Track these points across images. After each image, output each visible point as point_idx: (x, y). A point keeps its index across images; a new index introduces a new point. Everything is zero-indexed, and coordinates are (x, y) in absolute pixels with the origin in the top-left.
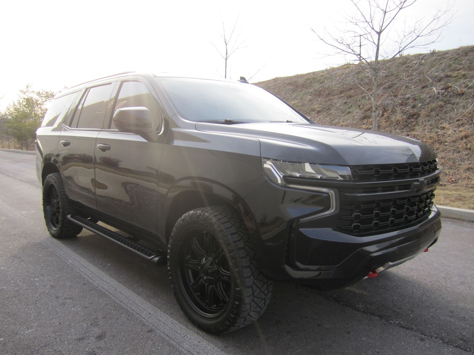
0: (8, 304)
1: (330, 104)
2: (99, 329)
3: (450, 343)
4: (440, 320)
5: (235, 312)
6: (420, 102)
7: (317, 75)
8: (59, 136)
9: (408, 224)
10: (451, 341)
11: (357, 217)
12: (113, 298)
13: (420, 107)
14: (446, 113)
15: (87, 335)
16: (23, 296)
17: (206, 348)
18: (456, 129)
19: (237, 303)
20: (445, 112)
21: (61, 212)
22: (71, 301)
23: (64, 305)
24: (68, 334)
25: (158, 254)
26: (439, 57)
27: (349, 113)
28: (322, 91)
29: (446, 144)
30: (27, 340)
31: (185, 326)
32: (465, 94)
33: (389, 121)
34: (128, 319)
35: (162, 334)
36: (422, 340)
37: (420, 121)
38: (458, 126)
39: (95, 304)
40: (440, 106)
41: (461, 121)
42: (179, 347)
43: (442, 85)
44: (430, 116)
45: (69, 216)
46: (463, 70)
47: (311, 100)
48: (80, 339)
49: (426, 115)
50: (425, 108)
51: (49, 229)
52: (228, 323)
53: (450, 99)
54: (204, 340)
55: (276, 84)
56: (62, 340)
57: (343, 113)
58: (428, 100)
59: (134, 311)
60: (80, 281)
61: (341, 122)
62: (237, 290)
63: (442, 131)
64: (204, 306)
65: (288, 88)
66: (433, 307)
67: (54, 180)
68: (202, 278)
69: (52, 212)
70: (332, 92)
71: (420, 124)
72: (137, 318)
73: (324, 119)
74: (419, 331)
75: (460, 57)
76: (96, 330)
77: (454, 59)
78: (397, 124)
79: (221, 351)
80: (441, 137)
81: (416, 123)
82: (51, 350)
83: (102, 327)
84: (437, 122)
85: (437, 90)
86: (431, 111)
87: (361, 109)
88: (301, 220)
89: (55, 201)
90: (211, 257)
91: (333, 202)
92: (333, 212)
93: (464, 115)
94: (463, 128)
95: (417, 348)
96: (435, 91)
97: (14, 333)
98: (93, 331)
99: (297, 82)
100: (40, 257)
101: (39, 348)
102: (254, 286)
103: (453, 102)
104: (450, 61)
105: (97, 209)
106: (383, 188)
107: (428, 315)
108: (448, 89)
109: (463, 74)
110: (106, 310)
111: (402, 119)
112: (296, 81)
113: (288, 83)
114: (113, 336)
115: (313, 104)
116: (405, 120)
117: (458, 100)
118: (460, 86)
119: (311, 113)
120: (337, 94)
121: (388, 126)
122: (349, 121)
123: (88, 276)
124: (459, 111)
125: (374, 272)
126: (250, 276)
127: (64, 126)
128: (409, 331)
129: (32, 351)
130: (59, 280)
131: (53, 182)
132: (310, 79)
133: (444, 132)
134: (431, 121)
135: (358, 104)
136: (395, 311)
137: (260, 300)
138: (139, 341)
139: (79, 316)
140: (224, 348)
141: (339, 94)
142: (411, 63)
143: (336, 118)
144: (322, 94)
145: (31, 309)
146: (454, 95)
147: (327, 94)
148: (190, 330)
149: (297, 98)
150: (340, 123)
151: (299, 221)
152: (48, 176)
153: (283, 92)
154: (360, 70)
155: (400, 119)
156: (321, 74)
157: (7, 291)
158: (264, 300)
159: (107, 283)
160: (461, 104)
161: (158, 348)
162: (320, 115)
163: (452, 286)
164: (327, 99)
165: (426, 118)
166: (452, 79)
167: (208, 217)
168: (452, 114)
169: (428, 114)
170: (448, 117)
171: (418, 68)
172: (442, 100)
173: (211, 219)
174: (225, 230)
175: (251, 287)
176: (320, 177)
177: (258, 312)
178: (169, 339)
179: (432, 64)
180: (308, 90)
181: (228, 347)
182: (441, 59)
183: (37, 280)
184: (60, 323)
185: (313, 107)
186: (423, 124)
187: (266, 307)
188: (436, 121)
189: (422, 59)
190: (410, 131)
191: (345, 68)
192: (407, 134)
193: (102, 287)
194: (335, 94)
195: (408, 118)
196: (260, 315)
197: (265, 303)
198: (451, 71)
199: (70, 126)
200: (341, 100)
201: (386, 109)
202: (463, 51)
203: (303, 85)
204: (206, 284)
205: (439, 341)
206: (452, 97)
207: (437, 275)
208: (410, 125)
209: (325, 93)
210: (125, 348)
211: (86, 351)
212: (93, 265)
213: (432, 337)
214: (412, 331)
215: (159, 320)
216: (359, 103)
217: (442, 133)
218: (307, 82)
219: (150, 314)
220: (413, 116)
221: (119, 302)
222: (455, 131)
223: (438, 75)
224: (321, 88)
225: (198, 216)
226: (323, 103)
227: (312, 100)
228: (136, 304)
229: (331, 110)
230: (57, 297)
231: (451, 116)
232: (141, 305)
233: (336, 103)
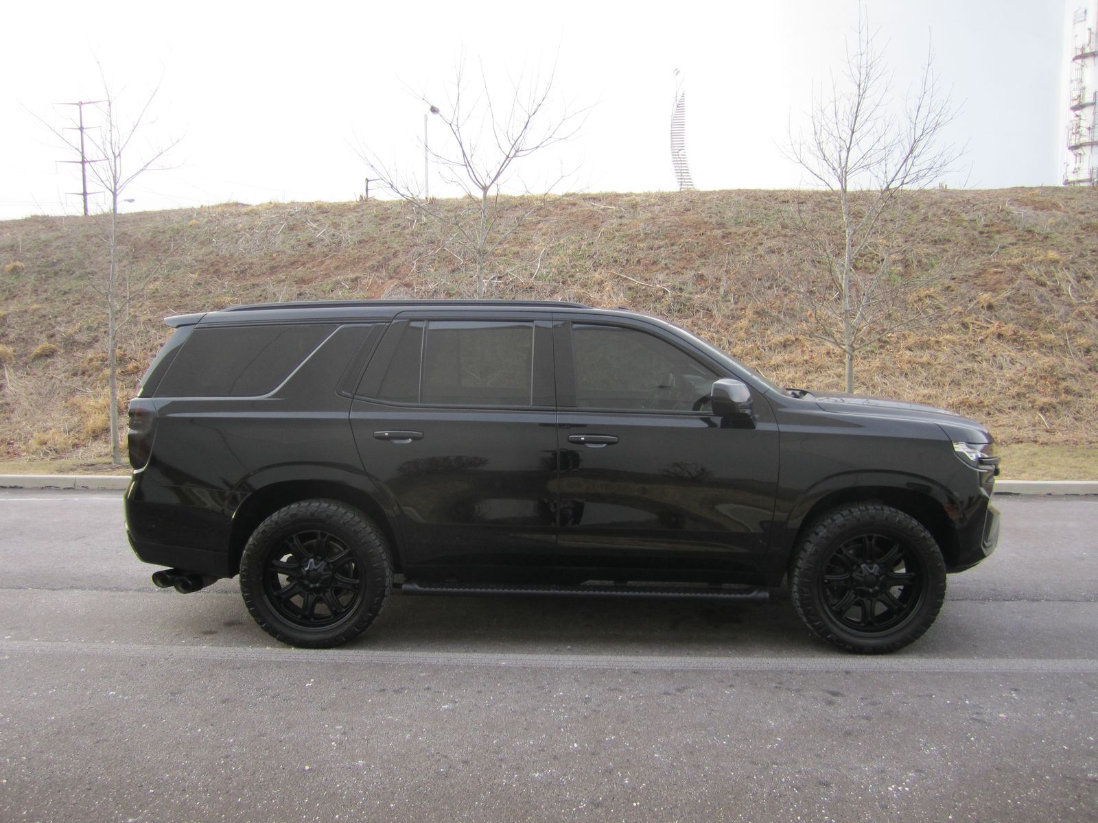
8: (349, 420)
28: (220, 265)
46: (510, 244)
47: (199, 284)
99: (130, 236)
109: (513, 251)
118: (520, 274)
120: (267, 274)
132: (163, 232)
141: (272, 274)
144: (224, 271)
147: (237, 272)
154: (292, 223)
156: (194, 221)
166: (500, 260)
171: (420, 230)
180: (176, 258)
185: (217, 300)
189: (418, 213)
194: (260, 273)
203: (153, 246)
209: (229, 269)
218: (160, 237)
226: (241, 292)
227: (203, 282)
233: (275, 294)
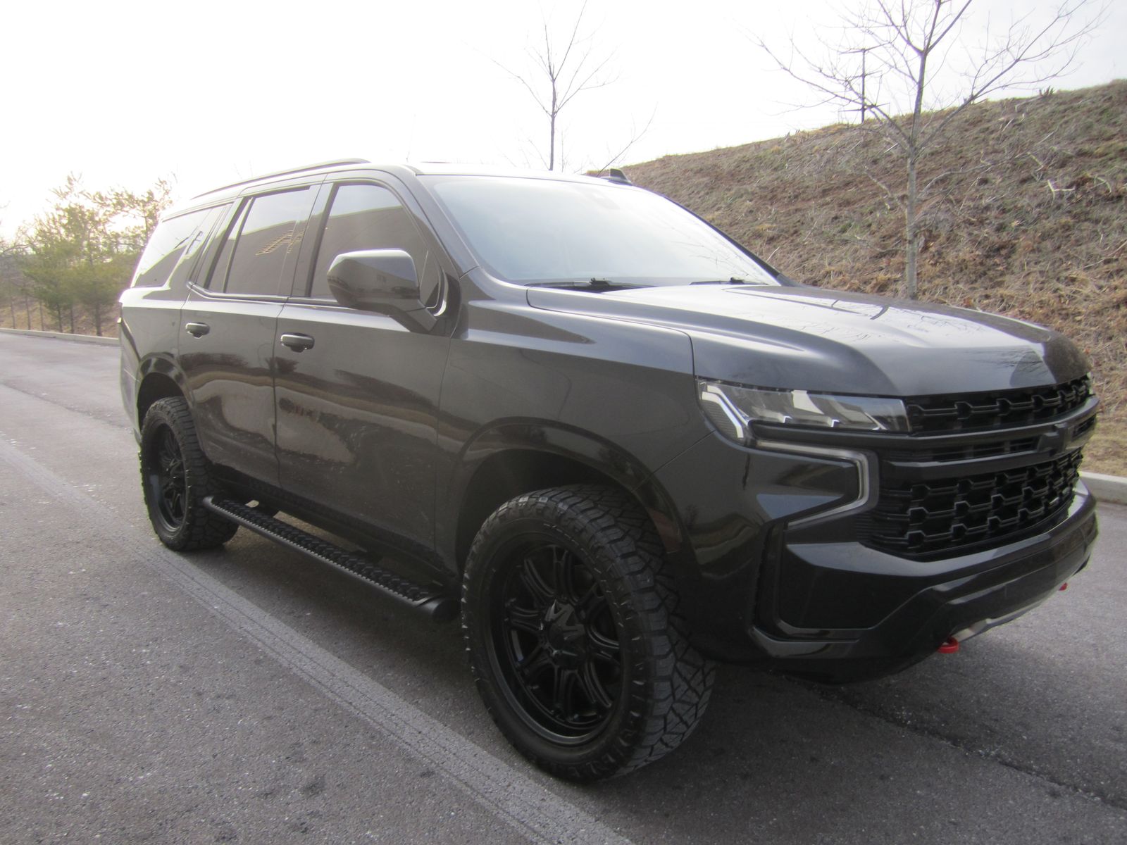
0: (88, 711)
1: (799, 221)
2: (307, 769)
3: (1121, 803)
4: (1093, 748)
5: (629, 735)
6: (1016, 217)
7: (765, 150)
8: (181, 311)
9: (1027, 528)
10: (1123, 797)
11: (918, 516)
12: (330, 695)
13: (1016, 230)
14: (1078, 243)
15: (282, 784)
16: (120, 691)
17: (559, 814)
18: (1102, 283)
19: (636, 715)
20: (1077, 241)
21: (188, 492)
22: (232, 701)
23: (218, 712)
24: (237, 782)
25: (434, 594)
26: (1062, 108)
27: (845, 242)
28: (779, 190)
29: (1078, 318)
30: (143, 796)
31: (506, 761)
32: (1124, 198)
33: (940, 263)
34: (371, 747)
35: (455, 782)
36: (1054, 795)
37: (1017, 263)
38: (1107, 275)
39: (288, 709)
40: (1063, 226)
41: (1115, 264)
42: (498, 813)
43: (1070, 176)
44: (1040, 251)
45: (209, 500)
46: (1120, 139)
47: (751, 212)
48: (267, 794)
49: (1031, 248)
50: (1027, 231)
51: (158, 528)
52: (612, 760)
53: (1088, 209)
54: (553, 795)
55: (667, 173)
56: (224, 797)
57: (831, 242)
58: (1035, 213)
59: (384, 727)
60: (246, 654)
61: (827, 264)
62: (637, 685)
63: (1068, 288)
64: (550, 717)
65: (696, 180)
66: (1074, 717)
67: (170, 415)
68: (549, 653)
69: (165, 487)
70: (804, 192)
71: (1016, 270)
72: (392, 744)
73: (784, 256)
74: (1045, 774)
75: (1112, 105)
76: (300, 771)
77: (1099, 110)
78: (961, 270)
79: (596, 821)
80: (1067, 303)
81: (1007, 268)
82: (203, 821)
83: (312, 764)
84: (1057, 264)
85: (1057, 187)
86: (1045, 237)
87: (873, 233)
88: (790, 524)
89: (171, 464)
90: (569, 605)
91: (866, 482)
92: (862, 506)
93: (1123, 248)
94: (1121, 280)
95: (1043, 815)
96: (1053, 190)
97: (112, 780)
98: (295, 774)
99: (719, 168)
100: (143, 596)
101: (175, 815)
102: (676, 675)
103: (1094, 216)
104: (1088, 117)
105: (279, 486)
106: (977, 447)
107: (1063, 735)
108: (1083, 185)
109: (1120, 148)
110: (317, 724)
111: (971, 259)
112: (716, 166)
113: (695, 169)
114: (342, 787)
115: (757, 220)
116: (978, 260)
117: (1106, 212)
118: (1113, 178)
119: (753, 242)
120: (814, 197)
121: (938, 274)
122: (844, 262)
123: (264, 643)
124: (1110, 238)
125: (952, 642)
126: (668, 654)
127: (192, 287)
128: (1023, 774)
129: (160, 821)
130: (196, 653)
131: (167, 420)
132: (748, 161)
133: (1074, 289)
134: (1043, 264)
135: (867, 221)
136: (987, 726)
137: (687, 707)
138: (404, 799)
139: (257, 739)
140: (602, 814)
141: (821, 197)
142: (994, 122)
143: (814, 256)
144: (779, 196)
145: (144, 722)
146: (1098, 201)
147: (790, 197)
148: (519, 770)
149: (719, 206)
150: (823, 266)
151: (786, 526)
152: (153, 406)
153: (683, 192)
154: (868, 139)
155: (967, 257)
156: (776, 147)
157: (81, 680)
158: (694, 707)
159: (311, 659)
160: (1116, 222)
161: (449, 815)
162: (775, 247)
163: (1113, 666)
164: (792, 208)
165: (1031, 255)
166: (1094, 162)
167: (565, 514)
168: (1092, 245)
169: (1035, 246)
170: (1084, 254)
171: (1010, 132)
172: (1069, 212)
173: (573, 519)
174: (608, 546)
175: (670, 679)
176: (835, 423)
177: (680, 734)
178: (472, 793)
179: (1044, 123)
180: (744, 186)
181: (610, 811)
182: (1065, 110)
183: (146, 653)
184: (214, 756)
185: (757, 228)
186: (1023, 270)
187: (697, 722)
188: (1055, 262)
189: (1020, 111)
190: (992, 287)
191: (833, 134)
192: (984, 294)
193: (301, 669)
194: (810, 197)
195: (988, 257)
196: (684, 739)
197: (696, 714)
198: (1090, 140)
199: (207, 286)
200: (825, 211)
201: (933, 233)
202: (1119, 93)
203: (732, 175)
204: (556, 667)
205: (1093, 797)
206: (1094, 206)
207: (1077, 640)
208: (991, 273)
209: (784, 194)
210: (374, 815)
211: (285, 823)
212: (271, 615)
213: (1076, 789)
214: (1030, 774)
215: (444, 748)
216: (870, 218)
217: (1068, 293)
218: (742, 167)
219: (420, 733)
220: (998, 249)
221: (345, 705)
222: (1100, 288)
223: (1061, 151)
224: (776, 182)
225: (540, 512)
226: (782, 218)
227: (755, 210)
228: (386, 709)
229: (801, 234)
230: (200, 694)
231: (1089, 251)
232: (397, 712)
233: (812, 219)
